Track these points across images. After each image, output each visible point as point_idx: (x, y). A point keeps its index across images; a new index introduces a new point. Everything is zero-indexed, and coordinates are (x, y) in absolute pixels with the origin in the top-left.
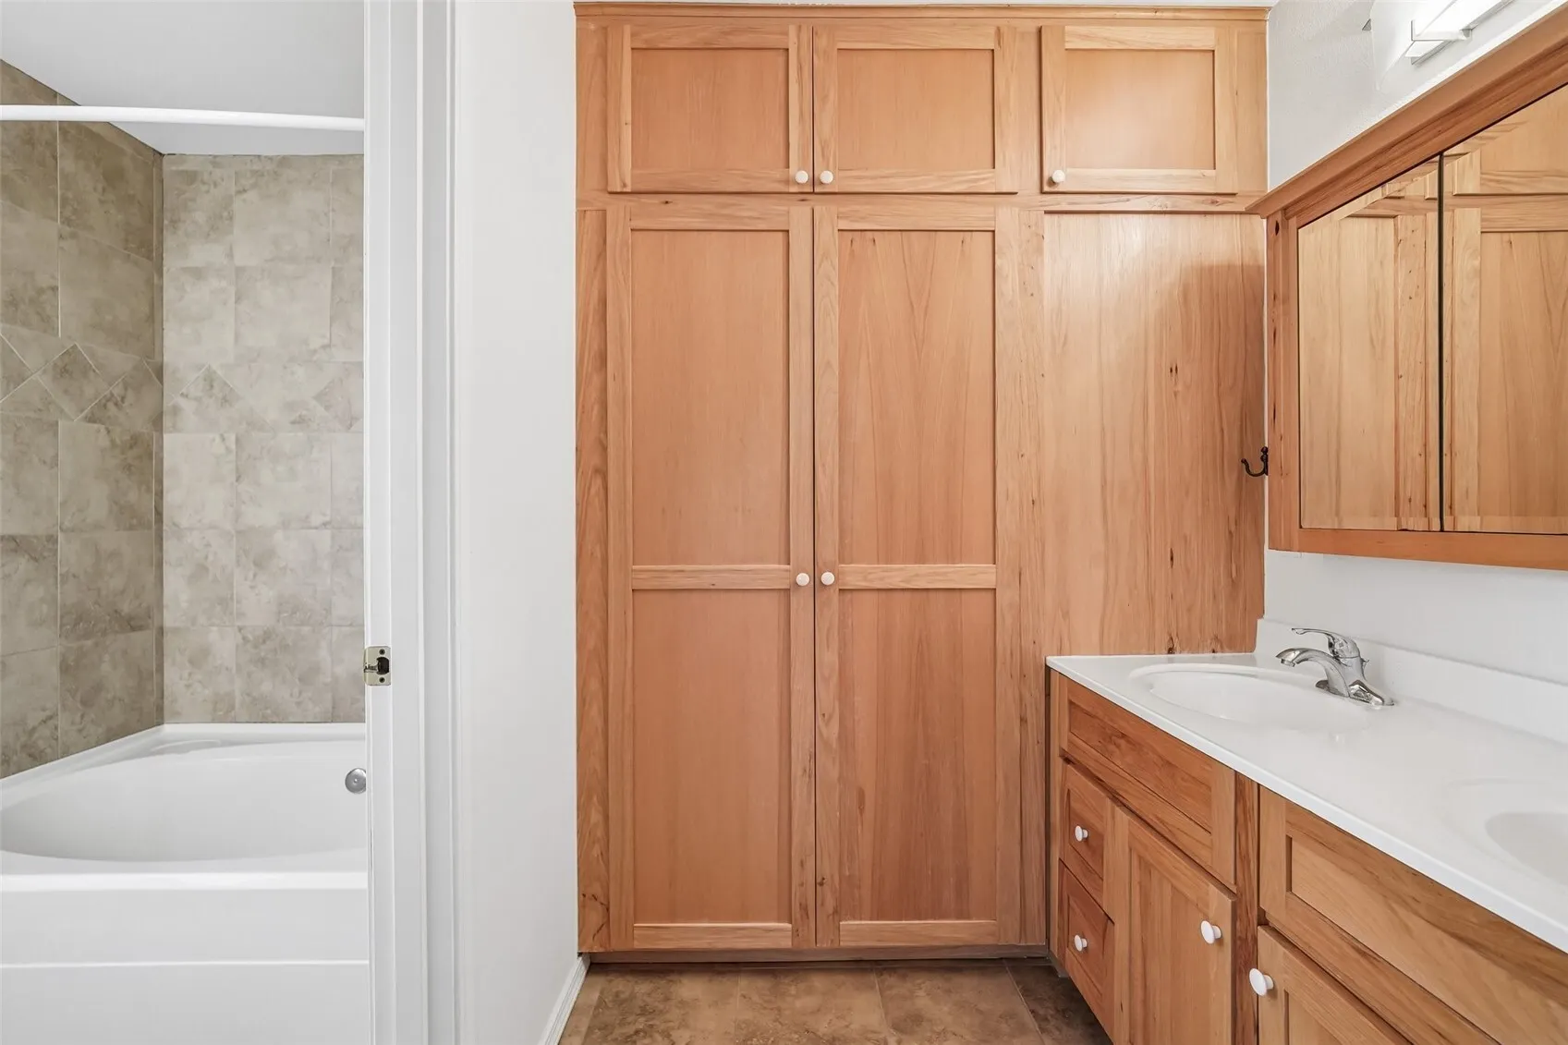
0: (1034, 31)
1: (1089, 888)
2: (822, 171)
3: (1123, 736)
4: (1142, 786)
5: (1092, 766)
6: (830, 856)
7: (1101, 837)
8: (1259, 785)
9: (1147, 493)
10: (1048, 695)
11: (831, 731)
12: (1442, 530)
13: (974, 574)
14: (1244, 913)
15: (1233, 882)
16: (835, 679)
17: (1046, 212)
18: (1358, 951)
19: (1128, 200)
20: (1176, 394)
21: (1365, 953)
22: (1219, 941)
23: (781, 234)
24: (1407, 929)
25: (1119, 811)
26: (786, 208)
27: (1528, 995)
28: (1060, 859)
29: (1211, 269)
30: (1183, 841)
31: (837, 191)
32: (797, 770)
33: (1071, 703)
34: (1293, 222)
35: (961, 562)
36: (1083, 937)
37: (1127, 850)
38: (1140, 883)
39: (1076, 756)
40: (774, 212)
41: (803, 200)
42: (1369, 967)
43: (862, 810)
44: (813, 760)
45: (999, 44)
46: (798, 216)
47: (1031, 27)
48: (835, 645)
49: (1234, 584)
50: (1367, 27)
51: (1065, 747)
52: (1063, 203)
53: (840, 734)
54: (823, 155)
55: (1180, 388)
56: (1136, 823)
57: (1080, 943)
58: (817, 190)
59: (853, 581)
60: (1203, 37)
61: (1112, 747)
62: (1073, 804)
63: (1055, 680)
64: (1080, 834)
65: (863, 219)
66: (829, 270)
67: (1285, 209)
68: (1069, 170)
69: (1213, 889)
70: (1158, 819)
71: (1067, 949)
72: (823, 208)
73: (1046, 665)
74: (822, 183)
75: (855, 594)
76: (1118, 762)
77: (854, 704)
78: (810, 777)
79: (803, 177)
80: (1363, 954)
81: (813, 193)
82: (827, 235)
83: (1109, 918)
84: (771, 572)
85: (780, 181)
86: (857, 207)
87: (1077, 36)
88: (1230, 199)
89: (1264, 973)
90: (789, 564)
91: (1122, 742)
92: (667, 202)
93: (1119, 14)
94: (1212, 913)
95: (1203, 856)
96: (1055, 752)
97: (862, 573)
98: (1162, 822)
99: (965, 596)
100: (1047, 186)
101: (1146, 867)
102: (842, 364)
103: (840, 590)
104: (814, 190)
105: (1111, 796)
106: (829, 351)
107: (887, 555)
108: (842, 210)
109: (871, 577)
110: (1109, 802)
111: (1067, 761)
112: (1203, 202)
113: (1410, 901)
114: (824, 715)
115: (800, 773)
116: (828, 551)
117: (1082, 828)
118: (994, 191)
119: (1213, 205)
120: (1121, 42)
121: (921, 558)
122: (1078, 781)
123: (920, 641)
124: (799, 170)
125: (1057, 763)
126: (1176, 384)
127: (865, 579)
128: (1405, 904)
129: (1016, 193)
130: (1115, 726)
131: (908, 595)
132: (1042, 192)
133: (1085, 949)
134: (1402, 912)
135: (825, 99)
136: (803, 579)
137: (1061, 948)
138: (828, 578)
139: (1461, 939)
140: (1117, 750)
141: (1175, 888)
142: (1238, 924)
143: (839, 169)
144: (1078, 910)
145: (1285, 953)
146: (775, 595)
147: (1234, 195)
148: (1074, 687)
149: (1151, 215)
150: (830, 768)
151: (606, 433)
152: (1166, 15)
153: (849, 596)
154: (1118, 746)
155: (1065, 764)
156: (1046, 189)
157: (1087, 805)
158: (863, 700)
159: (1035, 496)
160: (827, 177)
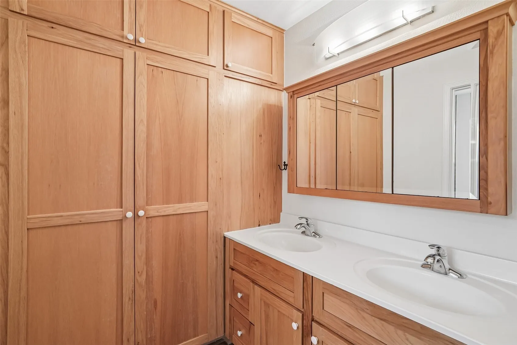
0: (222, 11)
1: (243, 314)
2: (140, 37)
3: (257, 261)
4: (266, 278)
5: (244, 272)
6: (141, 332)
7: (248, 296)
8: (312, 277)
9: (253, 174)
10: (225, 246)
11: (142, 279)
12: (336, 189)
13: (200, 206)
14: (307, 318)
15: (302, 308)
16: (144, 256)
17: (225, 76)
18: (348, 326)
19: (249, 78)
20: (261, 144)
21: (350, 326)
22: (298, 328)
23: (119, 59)
24: (364, 318)
25: (256, 286)
26: (122, 48)
27: (400, 332)
28: (229, 304)
29: (270, 105)
30: (283, 296)
31: (146, 47)
32: (126, 299)
33: (234, 249)
34: (296, 96)
35: (196, 202)
36: (240, 331)
37: (260, 300)
38: (265, 311)
39: (236, 267)
40: (117, 49)
41: (130, 47)
42: (352, 331)
43: (156, 308)
44: (133, 293)
45: (211, 11)
46: (128, 54)
47: (221, 9)
48: (144, 241)
49: (275, 202)
50: (314, 45)
51: (232, 265)
52: (230, 74)
53: (146, 279)
54: (140, 31)
55: (262, 141)
56: (263, 291)
57: (239, 333)
58: (137, 44)
59: (152, 213)
60: (270, 32)
61: (253, 265)
62: (235, 284)
63: (227, 242)
64: (239, 295)
65: (157, 62)
66: (142, 80)
67: (293, 92)
68: (233, 64)
69: (295, 311)
70: (273, 289)
71: (233, 336)
72: (139, 53)
73: (224, 236)
74: (139, 42)
75: (153, 218)
76: (255, 270)
77: (152, 264)
78: (132, 301)
79: (131, 37)
80: (349, 327)
81: (135, 45)
82: (141, 65)
83: (252, 323)
84: (114, 212)
85: (119, 36)
86: (155, 56)
87: (235, 18)
88: (275, 84)
89: (315, 337)
90: (122, 208)
91: (257, 263)
92: (53, 28)
93: (248, 16)
94: (294, 319)
95: (291, 300)
96: (227, 267)
97: (155, 210)
98: (274, 290)
99: (197, 214)
100: (225, 67)
101: (267, 305)
102: (148, 121)
103: (146, 217)
104: (135, 44)
105: (252, 281)
106: (142, 115)
107: (167, 201)
108: (148, 56)
109: (160, 211)
110: (251, 283)
111: (233, 269)
112: (269, 84)
113: (365, 309)
114: (139, 272)
115: (127, 300)
116: (141, 201)
117: (240, 293)
118: (208, 64)
119: (272, 85)
120: (249, 26)
121: (180, 201)
122: (237, 276)
123: (180, 235)
124: (128, 33)
125: (228, 270)
126: (261, 140)
127: (158, 212)
128: (363, 310)
129: (215, 67)
130: (254, 258)
131: (175, 217)
132: (224, 69)
133: (241, 335)
134: (362, 313)
135: (141, 6)
136: (130, 214)
137: (231, 336)
138: (141, 213)
139: (381, 319)
140: (255, 266)
141: (279, 311)
142: (304, 321)
143: (147, 38)
144: (237, 322)
145: (322, 330)
146: (115, 223)
147: (276, 83)
148: (237, 244)
149: (255, 85)
150: (141, 294)
151: (8, 144)
152: (260, 21)
153: (150, 219)
154: (255, 264)
155: (232, 271)
156: (225, 68)
157: (242, 285)
158: (156, 263)
159: (221, 177)
160: (142, 40)
